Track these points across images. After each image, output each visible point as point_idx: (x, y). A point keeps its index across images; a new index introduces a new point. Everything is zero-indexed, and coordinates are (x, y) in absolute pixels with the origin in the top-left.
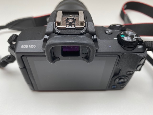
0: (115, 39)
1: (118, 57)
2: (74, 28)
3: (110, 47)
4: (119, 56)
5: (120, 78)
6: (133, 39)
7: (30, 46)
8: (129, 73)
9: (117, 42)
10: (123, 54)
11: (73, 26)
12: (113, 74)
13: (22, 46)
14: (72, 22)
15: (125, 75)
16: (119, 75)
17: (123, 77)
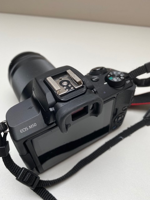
0: (105, 84)
1: (114, 99)
2: (74, 89)
3: (105, 93)
4: (115, 97)
5: (118, 117)
6: (121, 77)
7: (30, 127)
8: (124, 109)
9: (108, 86)
10: (117, 95)
11: (72, 88)
12: (112, 116)
13: (21, 131)
14: (68, 85)
15: (122, 111)
16: (117, 115)
17: (120, 115)
